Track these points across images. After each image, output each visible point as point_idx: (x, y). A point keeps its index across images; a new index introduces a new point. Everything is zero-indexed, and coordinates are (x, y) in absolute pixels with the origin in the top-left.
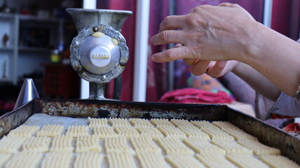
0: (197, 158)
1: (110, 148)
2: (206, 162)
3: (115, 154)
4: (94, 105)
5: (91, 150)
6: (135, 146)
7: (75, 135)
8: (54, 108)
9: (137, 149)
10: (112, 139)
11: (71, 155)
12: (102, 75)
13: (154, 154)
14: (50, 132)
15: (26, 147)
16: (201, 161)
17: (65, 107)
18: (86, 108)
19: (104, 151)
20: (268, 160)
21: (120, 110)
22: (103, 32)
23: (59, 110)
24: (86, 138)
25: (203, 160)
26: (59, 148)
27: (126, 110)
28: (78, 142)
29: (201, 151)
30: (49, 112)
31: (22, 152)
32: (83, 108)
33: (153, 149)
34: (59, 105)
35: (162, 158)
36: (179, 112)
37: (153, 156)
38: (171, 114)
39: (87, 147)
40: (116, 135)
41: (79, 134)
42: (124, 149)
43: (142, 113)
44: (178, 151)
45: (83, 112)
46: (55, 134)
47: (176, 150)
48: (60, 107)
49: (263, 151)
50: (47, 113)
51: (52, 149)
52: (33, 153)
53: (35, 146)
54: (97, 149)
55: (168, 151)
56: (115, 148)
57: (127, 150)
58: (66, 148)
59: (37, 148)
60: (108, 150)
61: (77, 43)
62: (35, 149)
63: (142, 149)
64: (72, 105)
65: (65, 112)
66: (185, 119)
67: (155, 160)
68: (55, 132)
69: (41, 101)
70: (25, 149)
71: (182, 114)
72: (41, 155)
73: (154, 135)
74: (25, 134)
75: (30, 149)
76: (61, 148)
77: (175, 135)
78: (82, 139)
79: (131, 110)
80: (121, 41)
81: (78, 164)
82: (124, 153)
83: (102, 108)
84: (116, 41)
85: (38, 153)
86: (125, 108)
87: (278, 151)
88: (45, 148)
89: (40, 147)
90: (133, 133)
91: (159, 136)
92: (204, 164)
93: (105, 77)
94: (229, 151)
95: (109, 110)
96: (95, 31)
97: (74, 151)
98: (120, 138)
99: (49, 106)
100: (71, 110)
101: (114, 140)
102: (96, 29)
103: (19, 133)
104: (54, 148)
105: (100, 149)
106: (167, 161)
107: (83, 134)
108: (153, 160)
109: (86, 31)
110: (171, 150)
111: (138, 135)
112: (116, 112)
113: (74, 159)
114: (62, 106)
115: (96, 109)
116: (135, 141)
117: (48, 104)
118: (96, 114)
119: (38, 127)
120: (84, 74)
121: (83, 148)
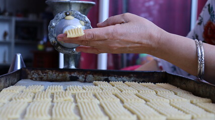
0: (148, 105)
1: (80, 99)
2: (156, 108)
3: (84, 103)
4: (67, 73)
5: (65, 101)
6: (100, 98)
7: (53, 91)
8: (37, 74)
9: (101, 100)
10: (81, 94)
11: (50, 104)
12: (73, 48)
13: (115, 102)
14: (34, 90)
15: (15, 99)
16: (151, 107)
17: (44, 74)
18: (61, 75)
19: (76, 101)
20: (203, 106)
21: (86, 76)
22: (73, 16)
23: (40, 76)
24: (61, 93)
25: (153, 106)
26: (40, 99)
27: (91, 76)
28: (55, 95)
29: (151, 100)
30: (33, 78)
31: (12, 101)
32: (59, 74)
33: (113, 99)
34: (40, 72)
35: (121, 105)
36: (130, 77)
37: (114, 104)
38: (124, 78)
39: (62, 99)
40: (84, 91)
41: (56, 90)
42: (91, 100)
43: (103, 78)
44: (133, 100)
45: (58, 78)
46: (37, 91)
47: (131, 100)
48: (41, 74)
49: (198, 100)
50: (32, 79)
51: (35, 99)
52: (20, 102)
53: (22, 98)
54: (70, 100)
55: (125, 101)
56: (84, 99)
57: (93, 100)
58: (46, 99)
59: (24, 99)
60: (78, 100)
61: (54, 24)
62: (22, 100)
63: (105, 99)
64: (50, 73)
65: (45, 78)
66: (135, 82)
67: (115, 106)
68: (37, 90)
69: (27, 70)
70: (14, 100)
71: (133, 79)
72: (26, 104)
73: (113, 91)
74: (14, 91)
75: (18, 100)
76: (42, 99)
77: (129, 91)
78: (58, 93)
79: (95, 76)
80: (87, 22)
81: (55, 110)
82: (91, 102)
83: (73, 75)
84: (83, 23)
85: (24, 103)
86: (90, 74)
87: (209, 100)
88: (30, 99)
89: (26, 99)
90: (97, 90)
91: (117, 92)
92: (154, 109)
93: (75, 49)
94: (172, 100)
95: (78, 76)
96: (67, 15)
97: (52, 101)
98: (87, 93)
99: (33, 73)
100: (49, 76)
101: (83, 94)
102: (68, 13)
103: (10, 90)
104: (37, 99)
105: (72, 99)
106: (125, 107)
107: (59, 90)
108: (114, 106)
109: (61, 15)
110: (127, 100)
111: (101, 91)
112: (83, 77)
113: (52, 106)
114: (43, 74)
115: (68, 75)
116: (99, 94)
117: (32, 72)
118: (68, 79)
119: (25, 87)
120: (59, 47)
121: (59, 99)
